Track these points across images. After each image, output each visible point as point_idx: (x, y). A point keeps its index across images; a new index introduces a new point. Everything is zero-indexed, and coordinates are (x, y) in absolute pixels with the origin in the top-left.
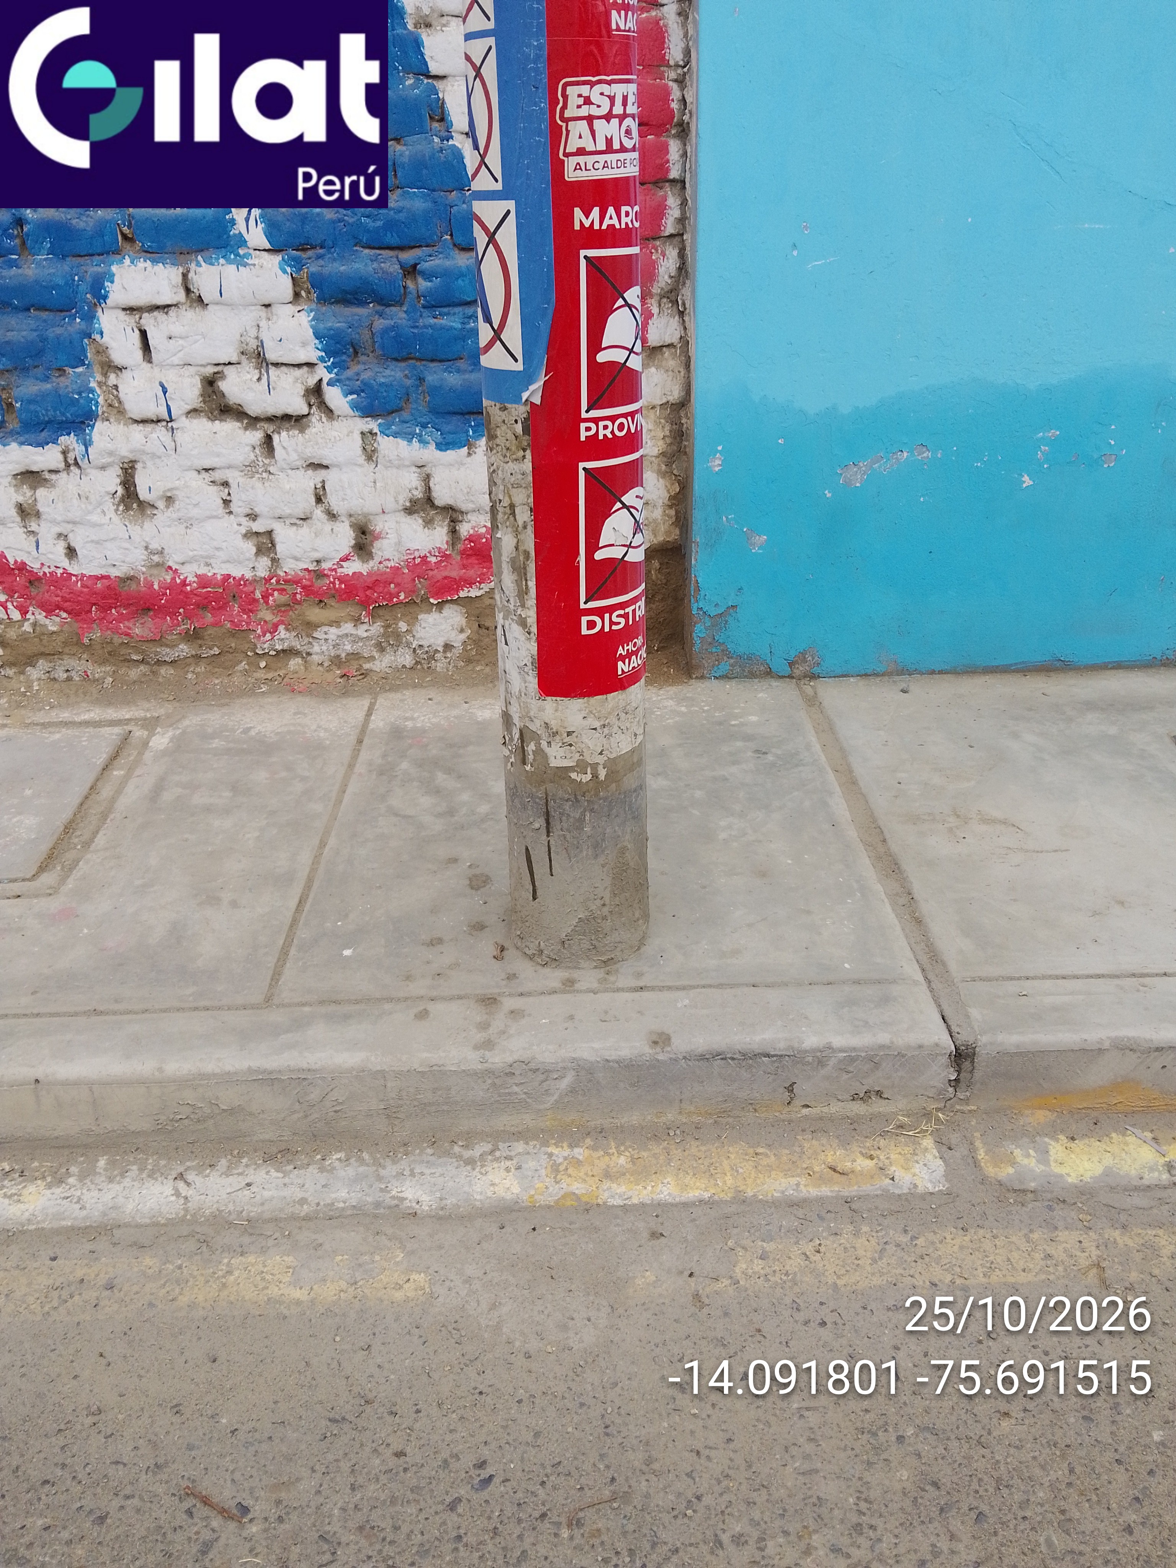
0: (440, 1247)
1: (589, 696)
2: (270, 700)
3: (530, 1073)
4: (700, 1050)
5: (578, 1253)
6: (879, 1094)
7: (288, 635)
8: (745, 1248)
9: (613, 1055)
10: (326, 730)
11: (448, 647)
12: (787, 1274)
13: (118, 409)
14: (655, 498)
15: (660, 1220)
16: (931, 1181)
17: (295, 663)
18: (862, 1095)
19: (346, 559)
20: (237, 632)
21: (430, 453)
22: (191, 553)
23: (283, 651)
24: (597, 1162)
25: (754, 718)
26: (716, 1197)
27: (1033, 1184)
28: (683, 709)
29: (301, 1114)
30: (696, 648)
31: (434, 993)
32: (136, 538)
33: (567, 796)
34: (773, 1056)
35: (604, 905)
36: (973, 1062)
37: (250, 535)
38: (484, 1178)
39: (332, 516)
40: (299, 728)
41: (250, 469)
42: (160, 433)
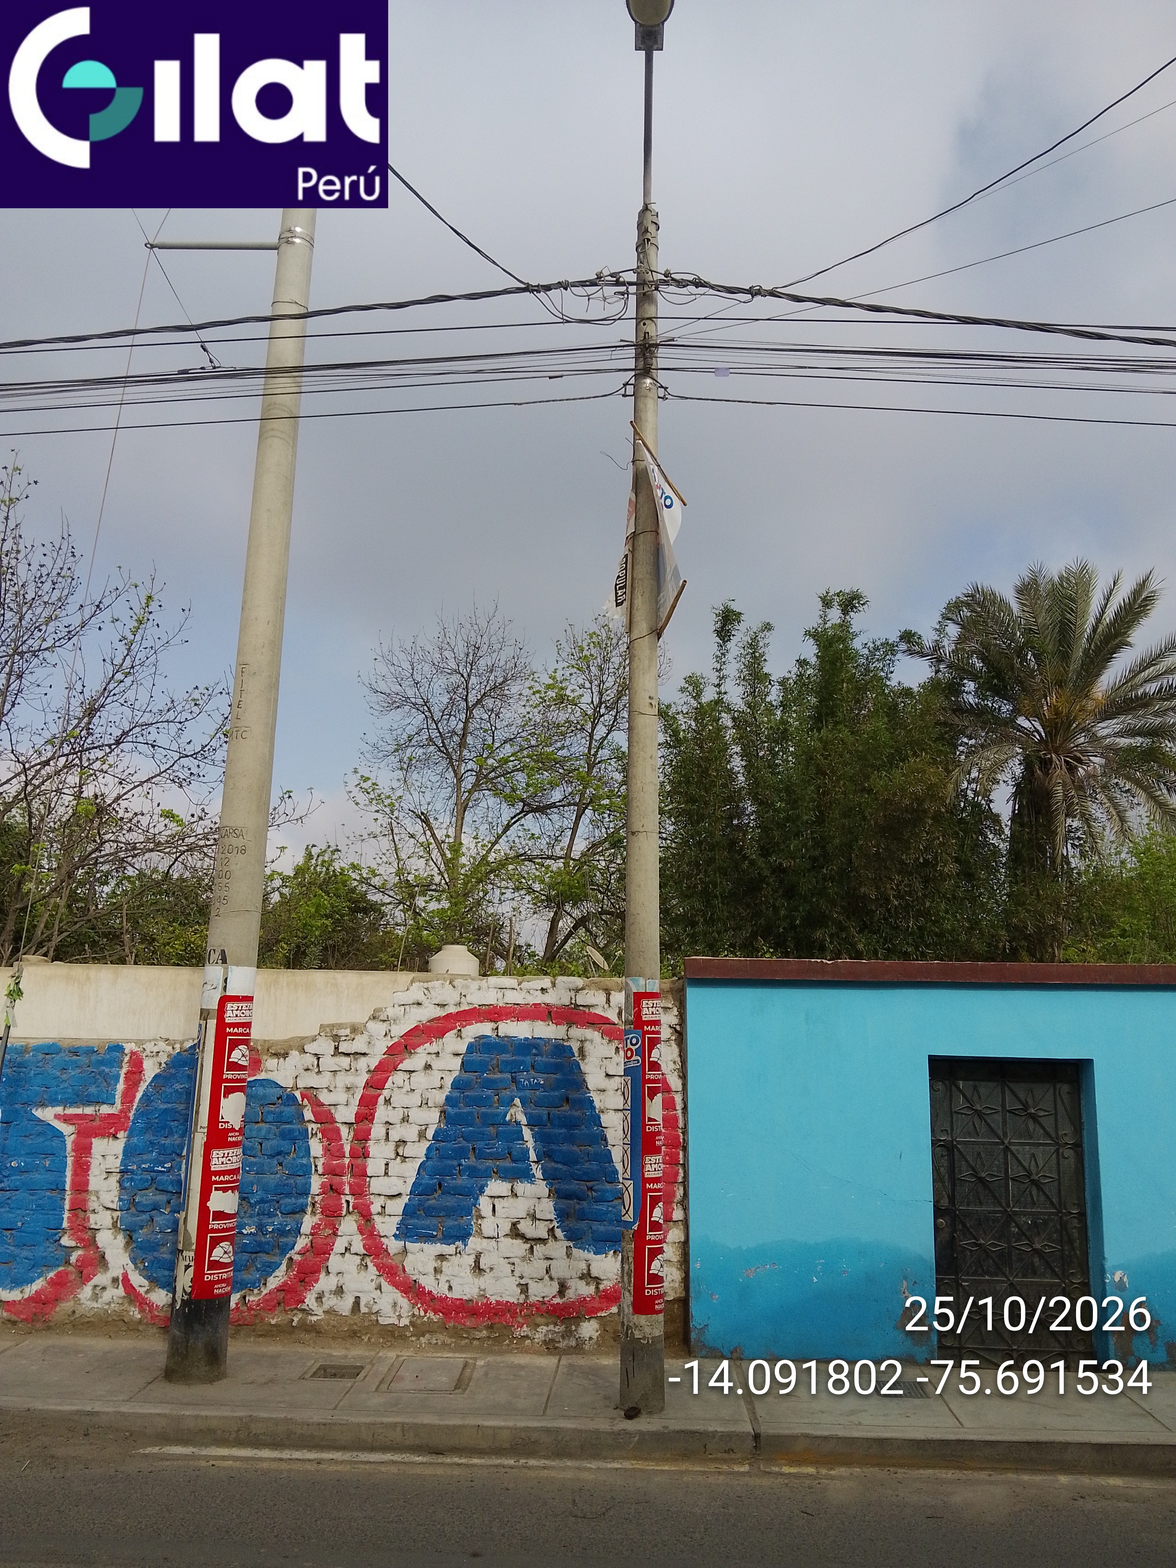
7: (527, 1329)
11: (591, 1338)
13: (480, 1233)
17: (528, 1342)
19: (554, 1297)
20: (508, 1327)
21: (591, 1256)
22: (496, 1291)
23: (524, 1336)
30: (692, 1343)
32: (476, 1284)
37: (519, 1285)
39: (551, 1279)
40: (534, 1359)
41: (523, 1259)
42: (493, 1242)
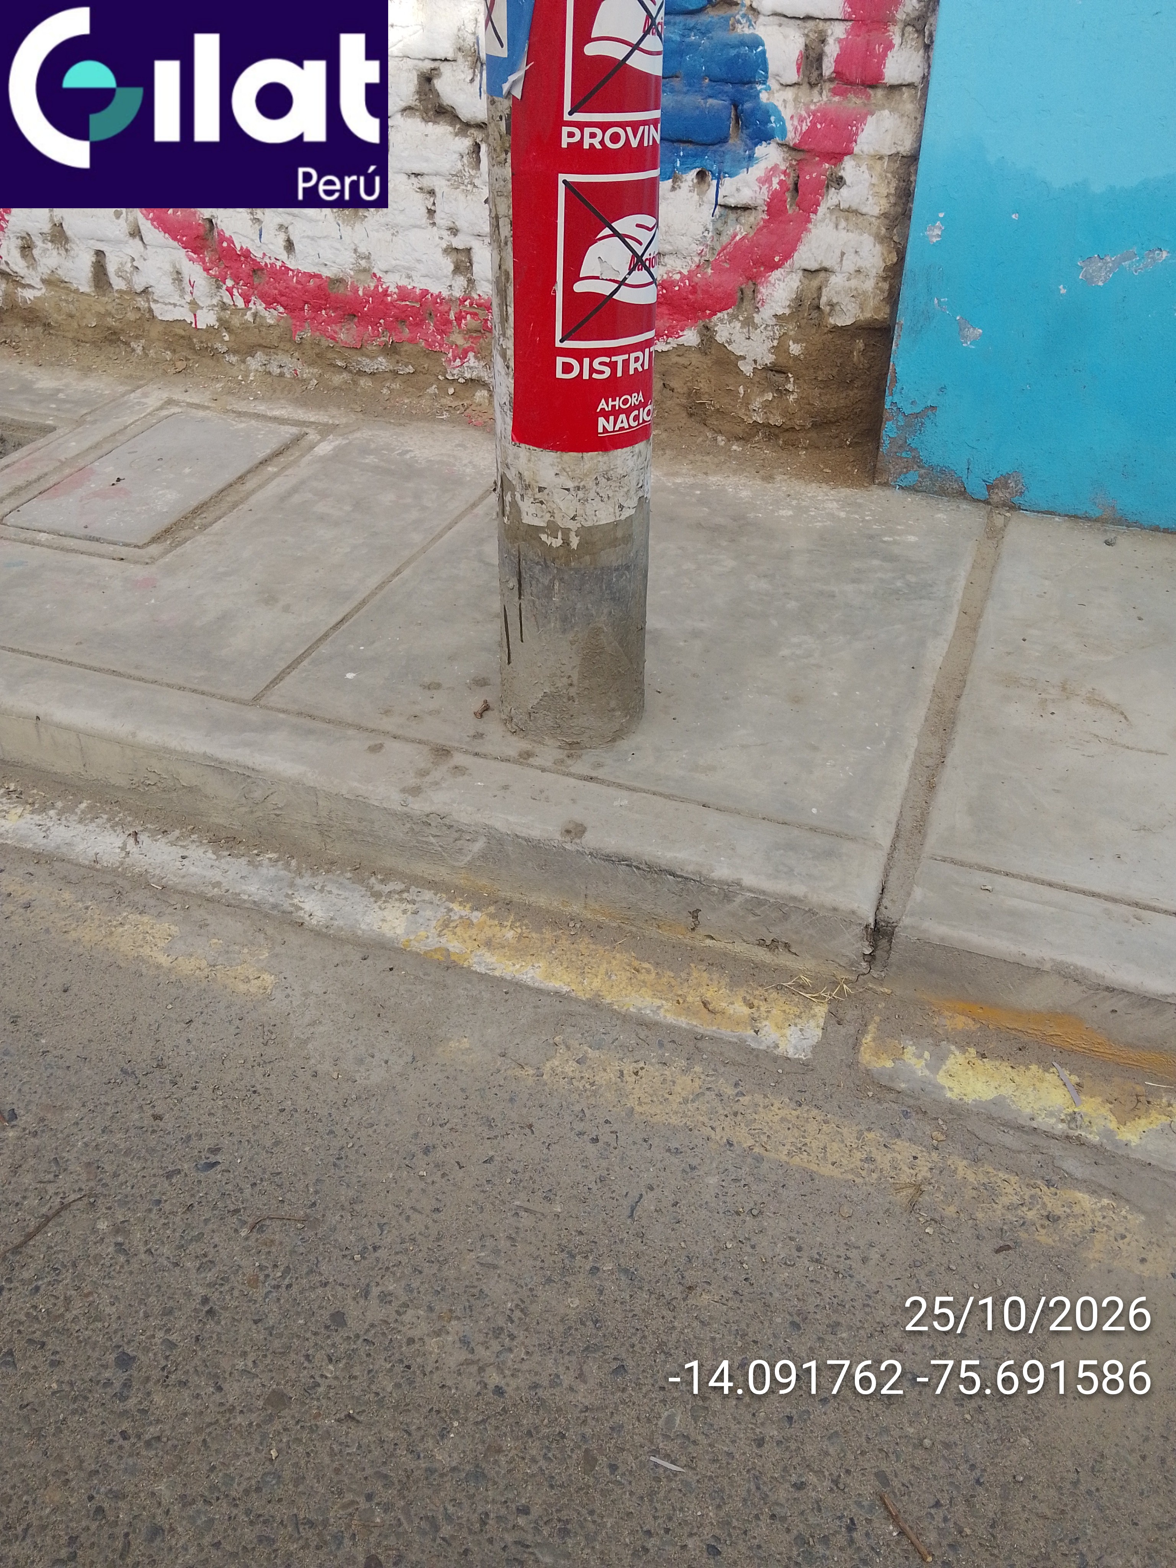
0: (302, 959)
1: (562, 450)
2: (444, 428)
3: (445, 828)
4: (608, 851)
5: (416, 1002)
6: (787, 946)
7: (476, 364)
8: (568, 1048)
9: (524, 832)
10: (474, 466)
12: (592, 1084)
14: (868, 266)
15: (507, 997)
16: (795, 1047)
17: (481, 395)
18: (768, 942)
20: (431, 353)
22: (394, 262)
23: (471, 380)
24: (486, 929)
25: (912, 539)
26: (573, 994)
27: (903, 1085)
28: (843, 515)
29: (247, 809)
30: (883, 449)
31: (400, 732)
32: (347, 239)
33: (537, 559)
34: (679, 876)
35: (571, 685)
36: (890, 941)
37: (450, 250)
38: (380, 912)
40: (452, 460)
41: (456, 179)
